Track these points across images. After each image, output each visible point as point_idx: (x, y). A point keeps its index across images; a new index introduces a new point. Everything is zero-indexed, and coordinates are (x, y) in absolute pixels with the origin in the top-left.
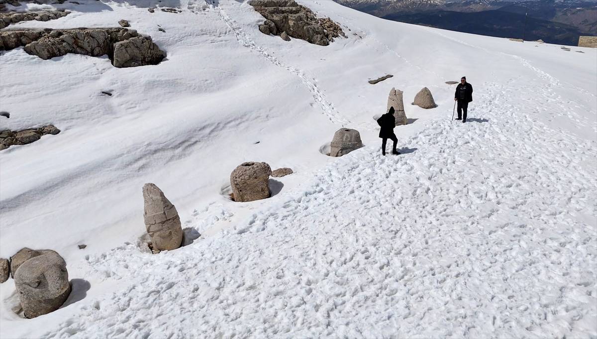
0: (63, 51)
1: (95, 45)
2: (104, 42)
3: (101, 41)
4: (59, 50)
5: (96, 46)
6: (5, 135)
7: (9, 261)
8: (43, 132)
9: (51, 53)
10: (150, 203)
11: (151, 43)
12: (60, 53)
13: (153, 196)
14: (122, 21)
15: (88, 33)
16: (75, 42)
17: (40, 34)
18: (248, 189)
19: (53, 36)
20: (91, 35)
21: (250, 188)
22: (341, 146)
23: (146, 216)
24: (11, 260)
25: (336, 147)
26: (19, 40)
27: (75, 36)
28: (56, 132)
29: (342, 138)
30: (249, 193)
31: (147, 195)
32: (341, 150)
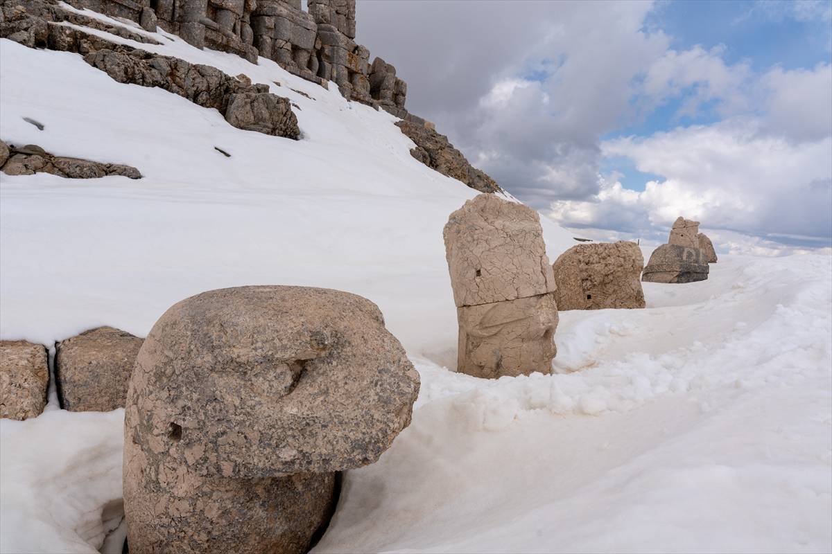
0: (149, 80)
1: (203, 87)
2: (217, 88)
3: (213, 86)
4: (143, 77)
5: (204, 89)
6: (31, 151)
7: (53, 351)
8: (108, 170)
9: (129, 78)
10: (497, 243)
11: (288, 110)
12: (144, 82)
13: (507, 224)
14: (243, 76)
15: (195, 67)
16: (172, 74)
17: (114, 47)
18: (610, 291)
19: (136, 55)
20: (200, 70)
21: (614, 291)
22: (677, 268)
23: (478, 280)
24: (58, 351)
25: (665, 271)
26: (76, 45)
27: (175, 65)
28: (135, 175)
29: (680, 255)
30: (609, 301)
31: (483, 223)
32: (678, 276)
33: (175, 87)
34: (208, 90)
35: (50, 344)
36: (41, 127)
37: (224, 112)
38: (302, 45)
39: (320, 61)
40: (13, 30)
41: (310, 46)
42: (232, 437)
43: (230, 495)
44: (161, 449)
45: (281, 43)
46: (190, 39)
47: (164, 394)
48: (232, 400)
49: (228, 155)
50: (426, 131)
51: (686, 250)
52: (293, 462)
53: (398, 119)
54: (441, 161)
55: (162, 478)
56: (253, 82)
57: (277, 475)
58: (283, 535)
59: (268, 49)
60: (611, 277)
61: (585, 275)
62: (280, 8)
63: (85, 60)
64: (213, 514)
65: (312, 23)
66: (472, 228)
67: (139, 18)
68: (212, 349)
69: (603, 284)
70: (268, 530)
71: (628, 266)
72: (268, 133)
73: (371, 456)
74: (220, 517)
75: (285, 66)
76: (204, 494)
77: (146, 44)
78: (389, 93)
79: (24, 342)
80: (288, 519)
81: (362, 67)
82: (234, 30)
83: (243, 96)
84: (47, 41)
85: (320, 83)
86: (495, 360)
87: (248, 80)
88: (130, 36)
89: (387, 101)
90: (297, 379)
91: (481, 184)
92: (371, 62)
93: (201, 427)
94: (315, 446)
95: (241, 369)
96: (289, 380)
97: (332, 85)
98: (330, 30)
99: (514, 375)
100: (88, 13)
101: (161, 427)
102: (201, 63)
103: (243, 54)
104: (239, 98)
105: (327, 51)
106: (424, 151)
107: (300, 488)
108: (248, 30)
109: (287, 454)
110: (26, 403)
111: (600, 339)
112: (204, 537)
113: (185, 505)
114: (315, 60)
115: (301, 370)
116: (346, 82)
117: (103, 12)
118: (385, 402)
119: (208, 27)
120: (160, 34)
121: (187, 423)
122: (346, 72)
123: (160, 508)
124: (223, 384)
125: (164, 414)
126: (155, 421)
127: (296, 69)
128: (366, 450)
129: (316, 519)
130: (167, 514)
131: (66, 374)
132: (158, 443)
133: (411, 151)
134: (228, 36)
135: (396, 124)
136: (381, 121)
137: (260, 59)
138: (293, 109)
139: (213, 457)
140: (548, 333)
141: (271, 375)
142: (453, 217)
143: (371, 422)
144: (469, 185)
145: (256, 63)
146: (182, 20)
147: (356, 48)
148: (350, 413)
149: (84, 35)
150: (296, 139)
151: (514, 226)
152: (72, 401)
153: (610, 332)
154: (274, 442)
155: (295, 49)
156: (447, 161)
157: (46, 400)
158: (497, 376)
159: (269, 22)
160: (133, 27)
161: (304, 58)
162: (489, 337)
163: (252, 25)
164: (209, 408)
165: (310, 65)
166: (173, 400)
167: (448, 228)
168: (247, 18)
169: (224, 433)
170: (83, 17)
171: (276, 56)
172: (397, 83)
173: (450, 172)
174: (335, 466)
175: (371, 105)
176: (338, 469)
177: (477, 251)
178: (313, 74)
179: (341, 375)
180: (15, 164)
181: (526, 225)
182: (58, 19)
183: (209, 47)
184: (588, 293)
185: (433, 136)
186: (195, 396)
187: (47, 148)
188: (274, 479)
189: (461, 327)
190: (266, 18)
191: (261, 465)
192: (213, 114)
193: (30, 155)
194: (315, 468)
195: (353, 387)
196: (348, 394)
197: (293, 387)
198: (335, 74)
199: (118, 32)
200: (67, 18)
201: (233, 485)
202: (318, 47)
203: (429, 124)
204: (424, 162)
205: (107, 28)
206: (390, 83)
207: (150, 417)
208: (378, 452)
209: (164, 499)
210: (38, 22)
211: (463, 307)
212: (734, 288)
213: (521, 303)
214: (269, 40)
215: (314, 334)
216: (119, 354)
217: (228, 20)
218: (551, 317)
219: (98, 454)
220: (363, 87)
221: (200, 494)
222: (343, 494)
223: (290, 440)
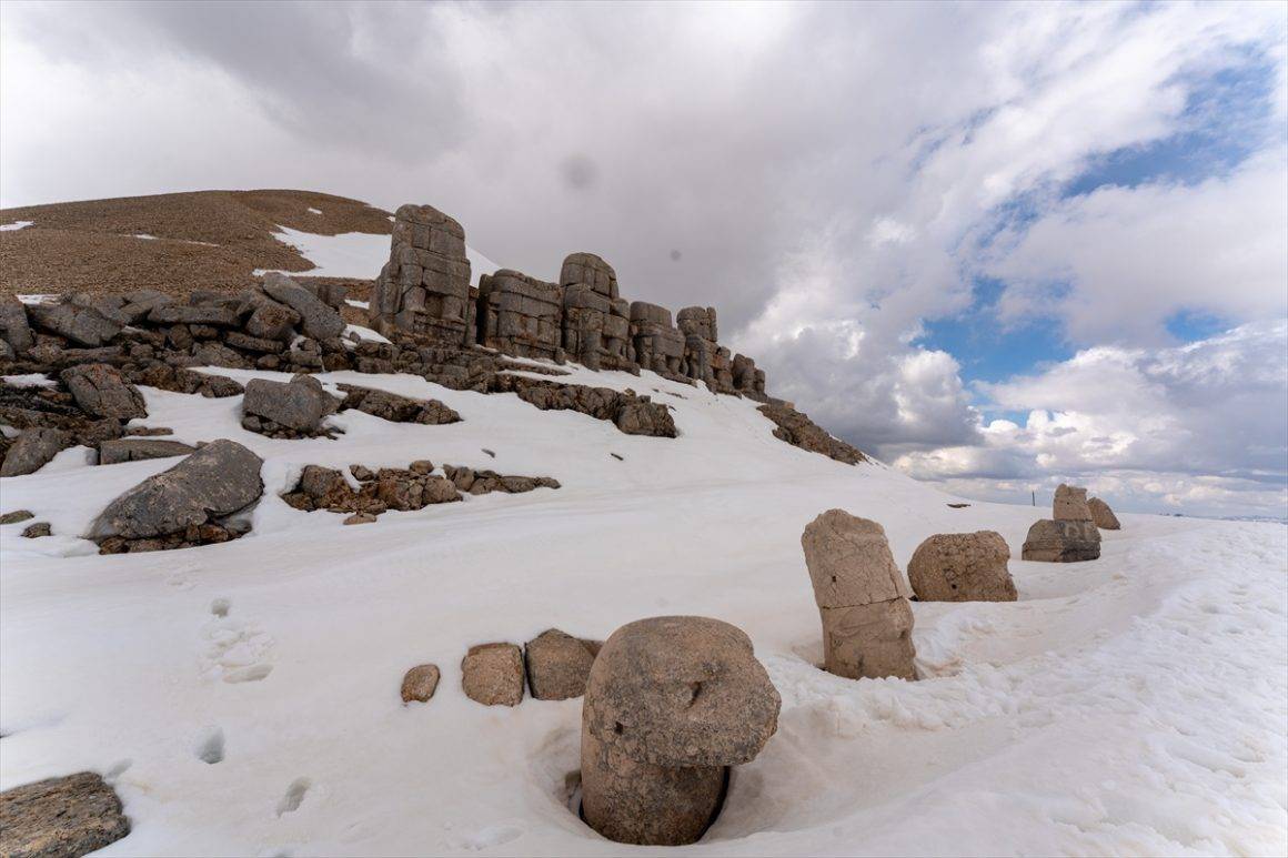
1: (601, 404)
2: (611, 403)
3: (608, 402)
4: (558, 403)
6: (488, 475)
7: (523, 651)
8: (537, 483)
9: (548, 406)
10: (848, 553)
11: (666, 413)
12: (559, 407)
13: (856, 536)
14: (629, 390)
15: (594, 390)
16: (578, 398)
17: (538, 383)
18: (976, 581)
19: (553, 387)
20: (598, 392)
21: (980, 581)
22: (1060, 545)
23: (834, 585)
24: (527, 650)
25: (1046, 549)
26: (514, 386)
27: (580, 390)
28: (556, 485)
29: (1061, 531)
30: (976, 591)
31: (834, 535)
32: (1063, 553)
33: (581, 407)
34: (604, 406)
35: (522, 645)
36: (492, 455)
37: (616, 422)
38: (673, 355)
39: (689, 364)
40: (474, 383)
41: (680, 354)
42: (655, 735)
43: (654, 777)
44: (609, 740)
45: (657, 356)
46: (589, 366)
47: (612, 701)
48: (655, 709)
49: (621, 459)
50: (786, 412)
51: (1068, 526)
52: (695, 757)
53: (760, 404)
54: (803, 437)
55: (610, 761)
56: (638, 395)
57: (686, 765)
58: (690, 812)
59: (647, 362)
60: (974, 568)
61: (946, 566)
62: (657, 330)
63: (519, 396)
64: (643, 791)
65: (681, 337)
66: (825, 539)
67: (554, 356)
68: (642, 673)
69: (966, 573)
70: (679, 807)
71: (991, 556)
72: (651, 435)
73: (749, 756)
74: (648, 793)
75: (661, 373)
76: (637, 776)
77: (560, 377)
78: (750, 383)
79: (506, 644)
80: (693, 800)
81: (725, 364)
82: (621, 353)
83: (631, 408)
84: (495, 387)
85: (690, 383)
86: (857, 658)
87: (633, 394)
88: (548, 372)
89: (750, 389)
90: (696, 694)
91: (844, 455)
92: (732, 359)
93: (636, 726)
94: (710, 746)
95: (660, 688)
96: (691, 697)
97: (700, 383)
98: (696, 338)
99: (873, 677)
100: (520, 360)
101: (610, 725)
102: (599, 386)
103: (629, 370)
104: (628, 410)
105: (695, 356)
106: (786, 431)
107: (700, 775)
108: (632, 349)
109: (692, 750)
110: (514, 692)
111: (964, 635)
112: (637, 808)
113: (625, 783)
114: (685, 364)
115: (698, 690)
116: (712, 379)
117: (529, 356)
118: (756, 716)
119: (602, 354)
120: (569, 366)
121: (626, 723)
122: (711, 370)
123: (609, 783)
124: (649, 697)
125: (612, 715)
126: (606, 719)
127: (669, 374)
128: (745, 752)
129: (713, 801)
130: (613, 788)
131: (536, 671)
132: (608, 734)
133: (773, 431)
134: (616, 358)
135: (758, 409)
136: (745, 406)
137: (642, 371)
138: (670, 412)
139: (643, 748)
140: (905, 635)
141: (679, 693)
142: (808, 528)
143: (747, 730)
144: (833, 457)
145: (639, 375)
146: (584, 351)
147: (719, 349)
148: (733, 722)
149: (518, 378)
150: (674, 437)
151: (862, 538)
152: (540, 692)
153: (974, 627)
154: (682, 741)
155: (669, 358)
156: (808, 437)
157: (523, 691)
158: (857, 678)
159: (648, 341)
160: (549, 364)
161: (676, 364)
162: (850, 637)
163: (634, 346)
164: (640, 713)
165: (681, 369)
166: (617, 706)
167: (805, 537)
168: (631, 341)
169: (650, 732)
170: (517, 364)
171: (654, 367)
172: (757, 373)
173: (812, 447)
174: (725, 762)
175: (735, 394)
176: (726, 764)
177: (832, 559)
178: (683, 376)
179: (725, 694)
180: (478, 486)
181: (874, 537)
182: (502, 369)
183: (603, 369)
184: (952, 582)
185: (793, 415)
186: (632, 704)
187: (498, 471)
188: (682, 768)
189: (824, 627)
190: (646, 339)
191: (674, 757)
192: (608, 425)
193: (486, 478)
194: (711, 762)
195: (734, 703)
196: (730, 708)
197: (693, 702)
198: (702, 374)
199: (540, 371)
200: (507, 367)
201: (656, 770)
202: (688, 354)
203: (789, 404)
204: (787, 440)
205: (533, 369)
206: (751, 374)
207: (602, 717)
208: (754, 753)
209: (611, 777)
210: (489, 375)
211: (824, 608)
212: (1117, 577)
213: (875, 607)
214: (647, 355)
215: (706, 665)
216: (566, 654)
217: (617, 346)
218: (905, 619)
219: (558, 735)
220: (727, 379)
221: (634, 776)
222: (731, 781)
223: (693, 740)
